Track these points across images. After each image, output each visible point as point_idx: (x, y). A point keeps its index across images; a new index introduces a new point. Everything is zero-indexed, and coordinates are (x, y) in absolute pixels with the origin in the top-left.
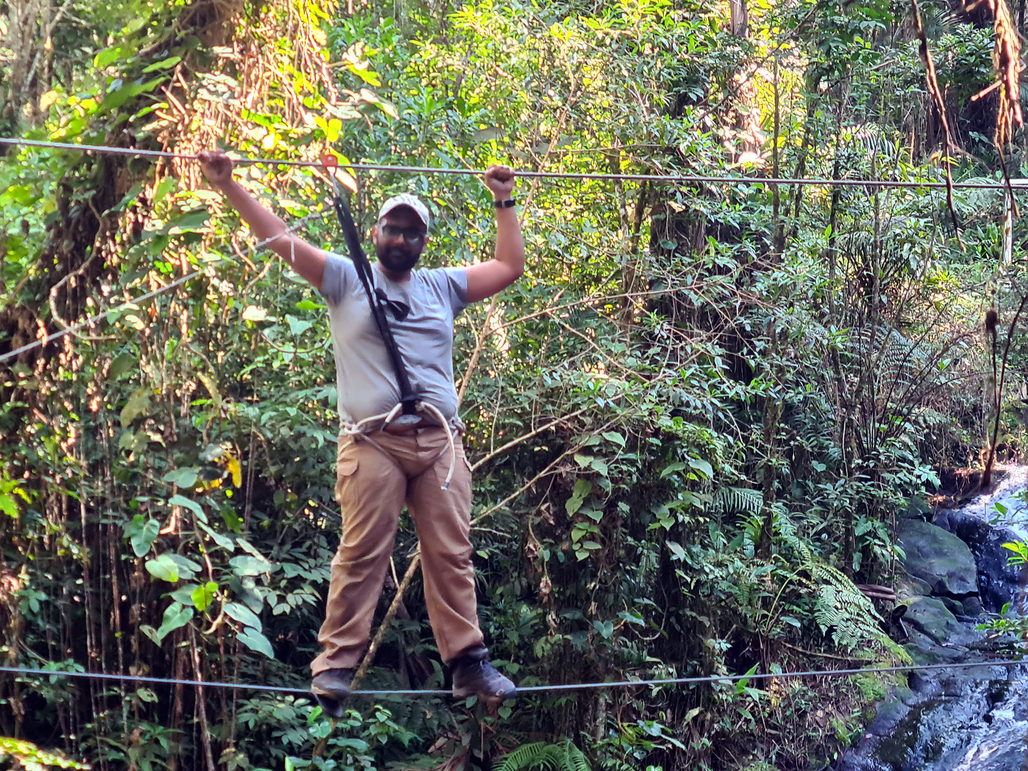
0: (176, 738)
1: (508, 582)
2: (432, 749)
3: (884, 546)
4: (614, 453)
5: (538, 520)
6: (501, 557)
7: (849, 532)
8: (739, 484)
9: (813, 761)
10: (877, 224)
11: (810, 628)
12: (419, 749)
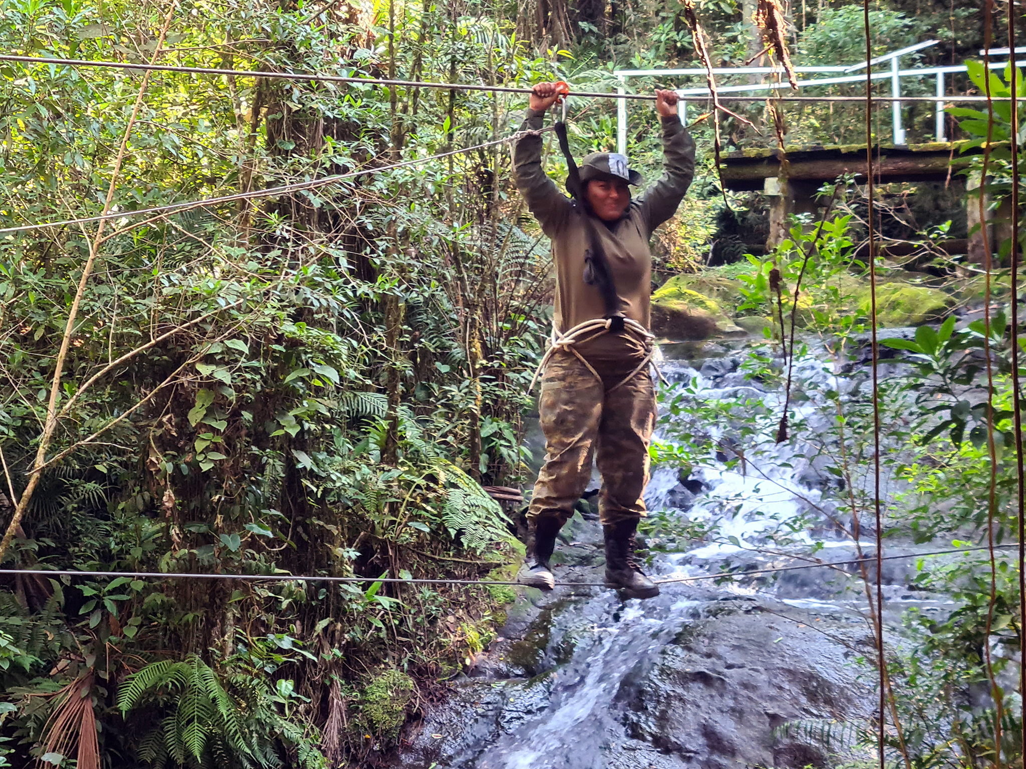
1: (130, 496)
2: (54, 671)
3: (510, 447)
4: (237, 361)
5: (159, 432)
6: (120, 470)
7: (474, 434)
8: (365, 388)
9: (446, 668)
10: (495, 119)
11: (439, 531)
12: (42, 671)
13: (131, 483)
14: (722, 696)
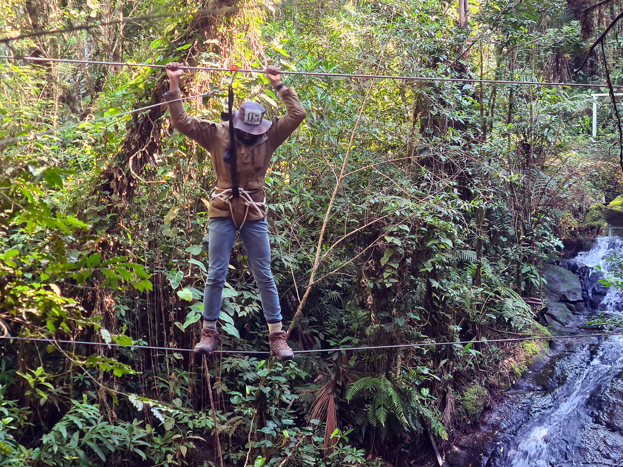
0: (191, 376)
1: (353, 298)
2: (316, 380)
3: (536, 278)
4: (405, 235)
5: (367, 268)
6: (348, 285)
7: (519, 271)
8: (466, 249)
9: (502, 384)
10: (532, 119)
11: (500, 318)
12: (309, 380)
13: (353, 292)
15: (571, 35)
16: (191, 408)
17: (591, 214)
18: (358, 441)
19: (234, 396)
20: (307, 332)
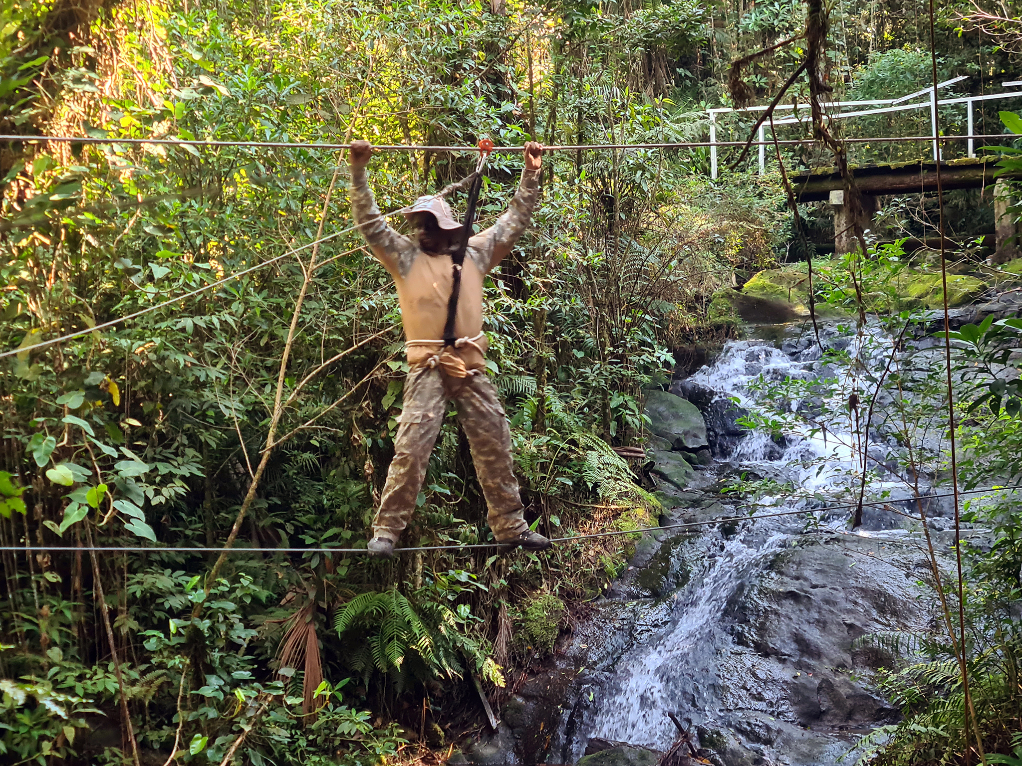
0: (75, 609)
1: (339, 465)
2: (283, 602)
3: (634, 415)
5: (360, 415)
6: (330, 443)
7: (605, 406)
8: (519, 373)
9: (588, 591)
10: (615, 157)
11: (580, 484)
12: (273, 602)
13: (338, 453)
14: (808, 610)
15: (672, 19)
16: (78, 661)
17: (716, 305)
18: (358, 697)
19: (149, 637)
20: (265, 522)
